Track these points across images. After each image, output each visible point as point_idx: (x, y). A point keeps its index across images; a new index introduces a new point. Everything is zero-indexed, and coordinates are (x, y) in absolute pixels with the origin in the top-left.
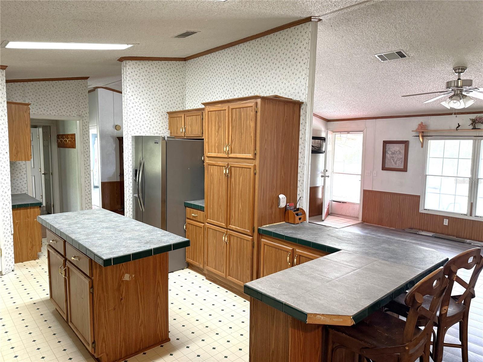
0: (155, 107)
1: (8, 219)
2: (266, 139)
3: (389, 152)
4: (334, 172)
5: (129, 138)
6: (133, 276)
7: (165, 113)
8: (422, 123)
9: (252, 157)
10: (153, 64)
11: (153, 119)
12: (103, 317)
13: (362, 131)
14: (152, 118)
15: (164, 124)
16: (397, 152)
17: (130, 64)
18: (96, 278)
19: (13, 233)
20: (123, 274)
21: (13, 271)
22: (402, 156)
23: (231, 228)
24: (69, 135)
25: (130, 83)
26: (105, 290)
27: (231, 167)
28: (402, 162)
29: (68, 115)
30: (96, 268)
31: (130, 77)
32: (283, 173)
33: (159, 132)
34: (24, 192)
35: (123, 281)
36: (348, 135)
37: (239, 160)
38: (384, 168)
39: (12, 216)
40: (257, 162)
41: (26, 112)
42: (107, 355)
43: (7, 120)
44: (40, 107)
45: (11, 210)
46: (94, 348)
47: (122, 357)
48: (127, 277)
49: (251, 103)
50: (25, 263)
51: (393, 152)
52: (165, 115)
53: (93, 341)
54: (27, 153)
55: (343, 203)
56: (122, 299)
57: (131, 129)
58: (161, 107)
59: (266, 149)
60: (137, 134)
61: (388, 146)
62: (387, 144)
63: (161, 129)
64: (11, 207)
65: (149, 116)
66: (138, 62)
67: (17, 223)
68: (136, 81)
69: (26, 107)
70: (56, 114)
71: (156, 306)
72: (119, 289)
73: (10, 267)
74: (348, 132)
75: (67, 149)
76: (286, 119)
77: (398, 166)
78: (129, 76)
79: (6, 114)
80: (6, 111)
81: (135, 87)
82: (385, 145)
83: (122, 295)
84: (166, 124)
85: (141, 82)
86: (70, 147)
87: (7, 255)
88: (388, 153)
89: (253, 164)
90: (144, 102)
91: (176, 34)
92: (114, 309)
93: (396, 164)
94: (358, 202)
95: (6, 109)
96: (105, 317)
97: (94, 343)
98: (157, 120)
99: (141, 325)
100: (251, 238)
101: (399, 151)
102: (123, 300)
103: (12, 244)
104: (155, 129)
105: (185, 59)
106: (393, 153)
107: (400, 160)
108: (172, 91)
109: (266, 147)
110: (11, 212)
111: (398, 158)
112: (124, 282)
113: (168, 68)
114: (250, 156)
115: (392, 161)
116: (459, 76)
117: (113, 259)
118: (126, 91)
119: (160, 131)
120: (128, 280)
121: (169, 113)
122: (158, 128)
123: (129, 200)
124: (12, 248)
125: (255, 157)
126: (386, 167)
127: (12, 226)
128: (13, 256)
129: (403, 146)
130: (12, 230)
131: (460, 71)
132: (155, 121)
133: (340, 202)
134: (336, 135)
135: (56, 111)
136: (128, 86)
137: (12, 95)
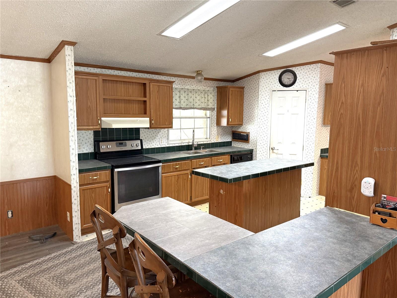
6: (225, 193)
20: (220, 189)
21: (309, 197)
35: (220, 193)
73: (308, 194)
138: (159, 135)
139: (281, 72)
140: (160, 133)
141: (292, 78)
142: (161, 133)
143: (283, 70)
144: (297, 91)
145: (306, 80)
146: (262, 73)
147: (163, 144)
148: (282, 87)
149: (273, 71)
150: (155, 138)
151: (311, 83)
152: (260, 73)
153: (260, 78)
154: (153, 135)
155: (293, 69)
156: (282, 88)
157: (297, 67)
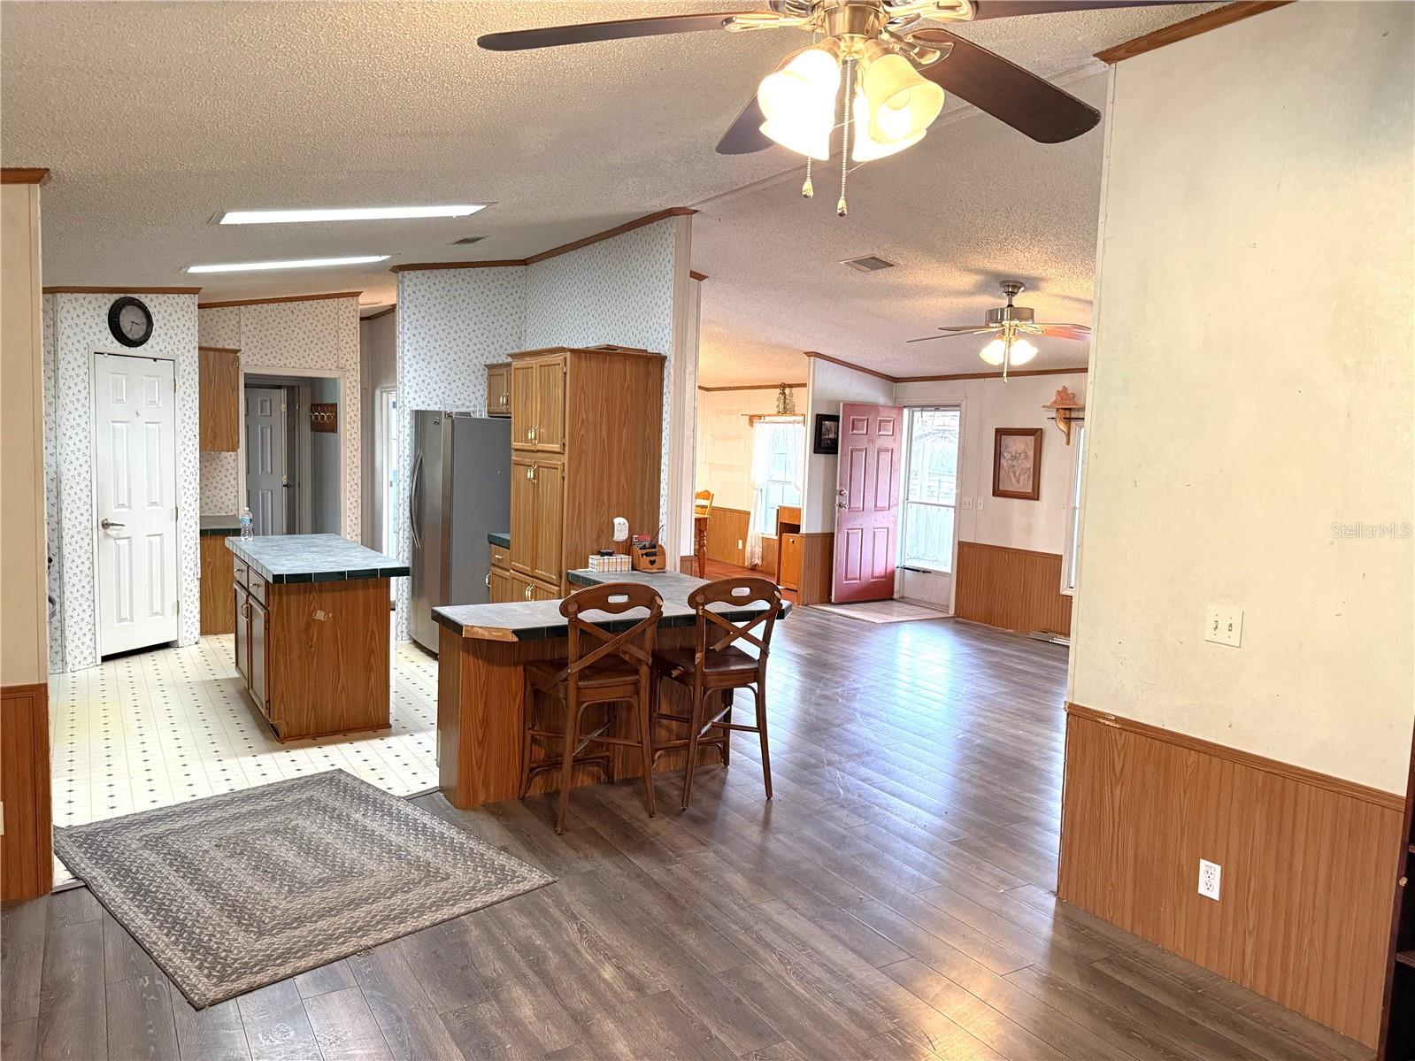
0: (461, 355)
1: (191, 552)
2: (583, 421)
3: (1005, 455)
4: (910, 500)
5: (406, 413)
6: (331, 615)
7: (481, 368)
8: (1065, 389)
9: (559, 450)
10: (457, 275)
11: (456, 378)
12: (282, 666)
13: (959, 406)
14: (453, 376)
15: (478, 387)
16: (1020, 454)
17: (410, 276)
18: (273, 609)
19: (199, 576)
20: (315, 610)
21: (196, 643)
22: (1029, 464)
23: (537, 575)
24: (326, 405)
25: (410, 312)
26: (286, 629)
27: (539, 467)
28: (1029, 478)
29: (320, 367)
30: (274, 596)
31: (411, 302)
32: (623, 480)
33: (467, 404)
34: (232, 514)
35: (314, 620)
36: (937, 413)
37: (548, 455)
38: (997, 492)
39: (199, 546)
40: (565, 458)
41: (232, 365)
42: (287, 724)
43: (197, 380)
44: (268, 352)
45: (198, 536)
46: (268, 708)
47: (311, 732)
48: (320, 615)
49: (558, 358)
50: (219, 636)
51: (1014, 453)
52: (481, 370)
53: (267, 699)
54: (232, 438)
55: (924, 572)
56: (311, 646)
57: (410, 398)
58: (473, 355)
59: (582, 436)
60: (423, 407)
61: (1007, 440)
62: (1003, 437)
63: (472, 397)
64: (199, 531)
65: (447, 373)
66: (427, 272)
67: (210, 563)
68: (422, 309)
69: (232, 355)
70: (297, 365)
71: (368, 668)
72: (307, 630)
73: (193, 636)
74: (937, 408)
75: (325, 434)
76: (628, 386)
77: (1023, 488)
78: (408, 299)
79: (197, 370)
80: (197, 364)
81: (421, 319)
82: (999, 438)
83: (312, 641)
84: (482, 389)
85: (433, 310)
86: (327, 431)
87: (188, 614)
88: (1005, 457)
89: (560, 460)
90: (437, 346)
91: (458, 239)
92: (300, 658)
93: (1018, 481)
94: (948, 570)
95: (197, 360)
96: (285, 668)
97: (268, 701)
98: (463, 381)
99: (341, 692)
100: (557, 588)
101: (1024, 452)
102: (313, 648)
103: (198, 595)
104: (458, 397)
105: (525, 262)
106: (1014, 458)
107: (1026, 473)
108: (497, 325)
109: (583, 432)
110: (199, 541)
111: (1022, 469)
112: (317, 622)
113: (489, 280)
114: (556, 447)
115: (1012, 475)
116: (1010, 300)
117: (287, 575)
118: (403, 328)
119: (470, 401)
120: (322, 619)
121: (490, 367)
122: (465, 395)
123: (404, 530)
124: (197, 604)
125: (564, 450)
126: (1000, 488)
127: (199, 565)
128: (198, 617)
129: (1030, 440)
130: (199, 570)
131: (1010, 290)
132: (459, 383)
133: (918, 571)
134: (915, 413)
135: (296, 359)
136: (406, 317)
137: (218, 330)
139: (112, 302)
141: (143, 323)
143: (117, 296)
144: (155, 360)
145: (171, 333)
146: (63, 294)
148: (119, 344)
149: (91, 294)
151: (183, 344)
152: (59, 295)
153: (59, 309)
155: (142, 298)
156: (117, 347)
157: (150, 296)
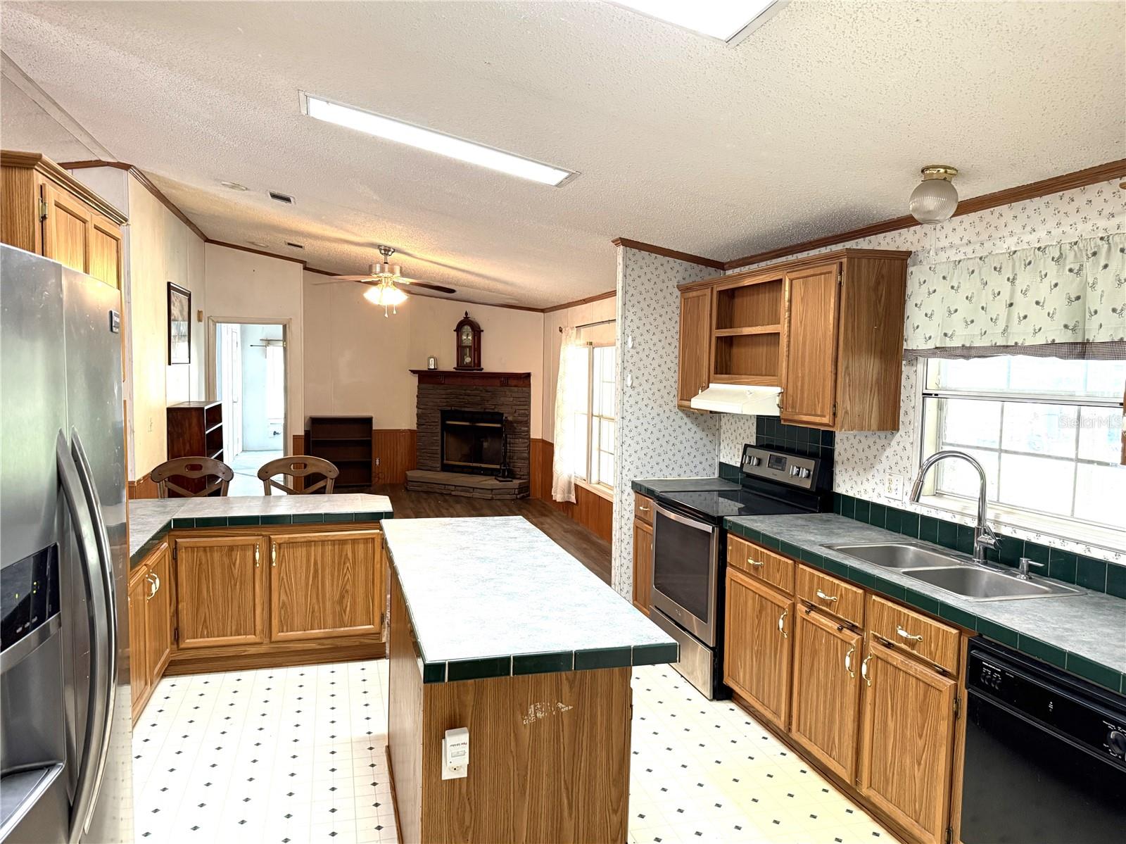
138: (884, 458)
140: (889, 452)
142: (892, 449)
147: (893, 495)
150: (872, 466)
154: (868, 452)
